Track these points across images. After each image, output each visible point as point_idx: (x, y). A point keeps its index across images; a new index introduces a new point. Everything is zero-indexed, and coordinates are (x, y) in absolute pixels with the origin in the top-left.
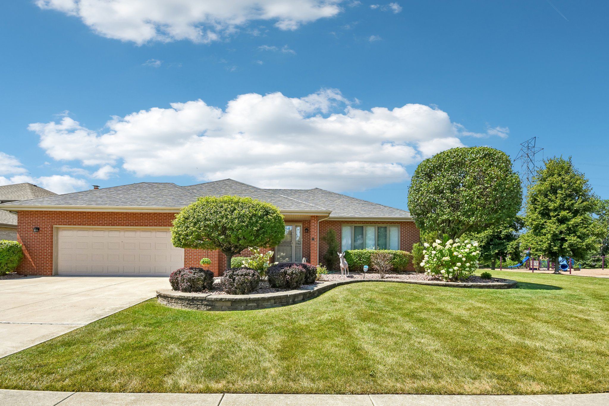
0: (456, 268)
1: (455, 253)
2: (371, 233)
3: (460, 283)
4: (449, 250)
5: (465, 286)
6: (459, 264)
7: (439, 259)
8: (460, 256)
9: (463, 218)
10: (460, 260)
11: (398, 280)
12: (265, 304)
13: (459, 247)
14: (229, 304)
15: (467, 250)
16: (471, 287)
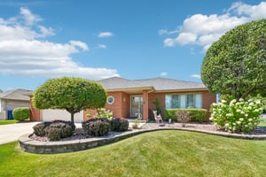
0: (239, 122)
1: (238, 110)
2: (183, 99)
3: (243, 135)
4: (233, 108)
5: (247, 138)
6: (242, 119)
7: (224, 115)
8: (242, 112)
9: (245, 81)
10: (243, 116)
11: (193, 129)
12: (58, 149)
13: (242, 105)
14: (34, 148)
15: (250, 108)
16: (253, 139)
